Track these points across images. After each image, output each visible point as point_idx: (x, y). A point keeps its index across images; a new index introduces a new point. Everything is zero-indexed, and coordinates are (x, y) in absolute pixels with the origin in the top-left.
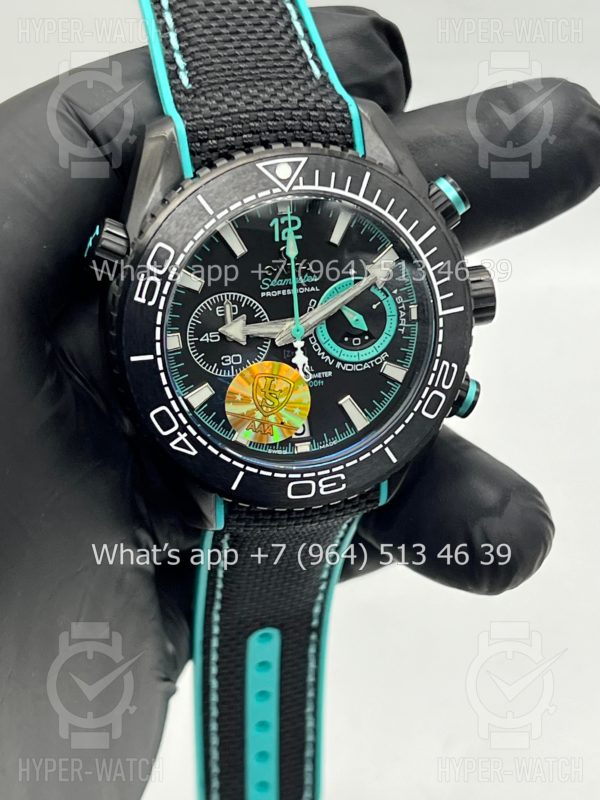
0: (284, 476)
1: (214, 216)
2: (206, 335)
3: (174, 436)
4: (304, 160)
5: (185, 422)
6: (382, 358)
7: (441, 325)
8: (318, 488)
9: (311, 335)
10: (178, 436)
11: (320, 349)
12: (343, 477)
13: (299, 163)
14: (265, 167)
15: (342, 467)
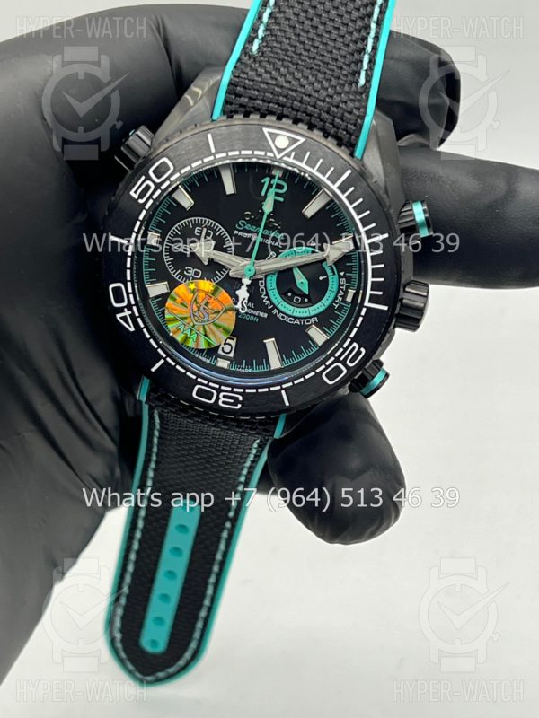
0: (194, 377)
1: (214, 155)
3: (121, 310)
4: (302, 140)
5: (133, 302)
6: (312, 320)
7: (363, 313)
8: (218, 399)
9: (261, 279)
10: (124, 311)
11: (264, 293)
12: (241, 398)
13: (297, 140)
14: (269, 133)
15: (242, 390)
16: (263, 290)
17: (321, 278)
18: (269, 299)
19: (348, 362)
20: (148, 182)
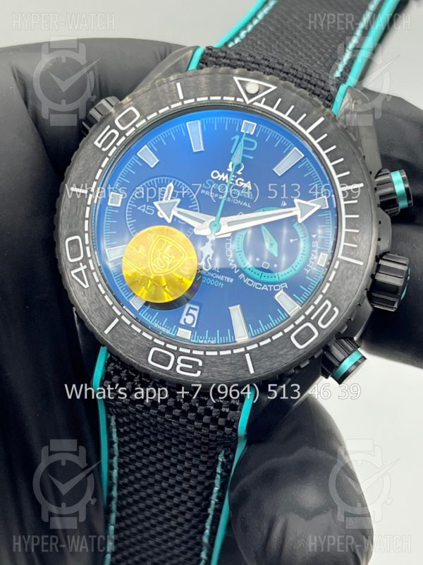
0: (150, 338)
1: (182, 101)
2: (144, 206)
4: (273, 88)
5: (89, 255)
6: (281, 286)
7: (336, 267)
8: (175, 364)
10: (79, 266)
11: (231, 256)
12: (200, 363)
13: (268, 88)
14: (239, 81)
15: (201, 353)
16: (229, 253)
17: (291, 240)
18: (236, 262)
19: (320, 323)
20: (114, 131)
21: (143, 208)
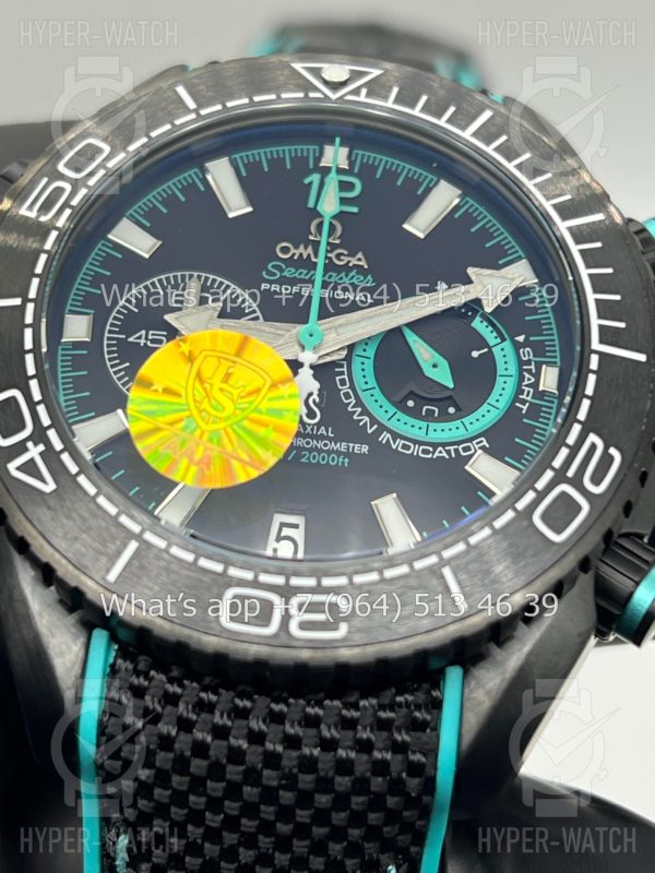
0: (219, 568)
1: (194, 111)
2: (143, 332)
3: (20, 448)
4: (375, 72)
5: (46, 422)
6: (475, 445)
7: (593, 366)
8: (286, 617)
10: (26, 450)
11: (353, 401)
13: (366, 73)
14: (306, 68)
15: (344, 581)
16: (347, 396)
17: (475, 354)
18: (365, 412)
19: (586, 484)
20: (58, 184)
21: (140, 338)
